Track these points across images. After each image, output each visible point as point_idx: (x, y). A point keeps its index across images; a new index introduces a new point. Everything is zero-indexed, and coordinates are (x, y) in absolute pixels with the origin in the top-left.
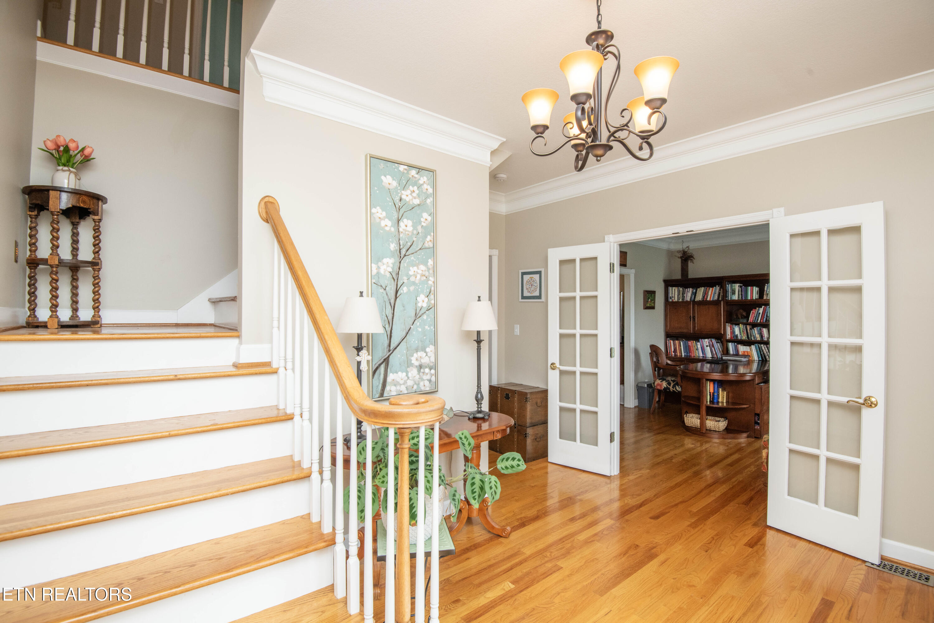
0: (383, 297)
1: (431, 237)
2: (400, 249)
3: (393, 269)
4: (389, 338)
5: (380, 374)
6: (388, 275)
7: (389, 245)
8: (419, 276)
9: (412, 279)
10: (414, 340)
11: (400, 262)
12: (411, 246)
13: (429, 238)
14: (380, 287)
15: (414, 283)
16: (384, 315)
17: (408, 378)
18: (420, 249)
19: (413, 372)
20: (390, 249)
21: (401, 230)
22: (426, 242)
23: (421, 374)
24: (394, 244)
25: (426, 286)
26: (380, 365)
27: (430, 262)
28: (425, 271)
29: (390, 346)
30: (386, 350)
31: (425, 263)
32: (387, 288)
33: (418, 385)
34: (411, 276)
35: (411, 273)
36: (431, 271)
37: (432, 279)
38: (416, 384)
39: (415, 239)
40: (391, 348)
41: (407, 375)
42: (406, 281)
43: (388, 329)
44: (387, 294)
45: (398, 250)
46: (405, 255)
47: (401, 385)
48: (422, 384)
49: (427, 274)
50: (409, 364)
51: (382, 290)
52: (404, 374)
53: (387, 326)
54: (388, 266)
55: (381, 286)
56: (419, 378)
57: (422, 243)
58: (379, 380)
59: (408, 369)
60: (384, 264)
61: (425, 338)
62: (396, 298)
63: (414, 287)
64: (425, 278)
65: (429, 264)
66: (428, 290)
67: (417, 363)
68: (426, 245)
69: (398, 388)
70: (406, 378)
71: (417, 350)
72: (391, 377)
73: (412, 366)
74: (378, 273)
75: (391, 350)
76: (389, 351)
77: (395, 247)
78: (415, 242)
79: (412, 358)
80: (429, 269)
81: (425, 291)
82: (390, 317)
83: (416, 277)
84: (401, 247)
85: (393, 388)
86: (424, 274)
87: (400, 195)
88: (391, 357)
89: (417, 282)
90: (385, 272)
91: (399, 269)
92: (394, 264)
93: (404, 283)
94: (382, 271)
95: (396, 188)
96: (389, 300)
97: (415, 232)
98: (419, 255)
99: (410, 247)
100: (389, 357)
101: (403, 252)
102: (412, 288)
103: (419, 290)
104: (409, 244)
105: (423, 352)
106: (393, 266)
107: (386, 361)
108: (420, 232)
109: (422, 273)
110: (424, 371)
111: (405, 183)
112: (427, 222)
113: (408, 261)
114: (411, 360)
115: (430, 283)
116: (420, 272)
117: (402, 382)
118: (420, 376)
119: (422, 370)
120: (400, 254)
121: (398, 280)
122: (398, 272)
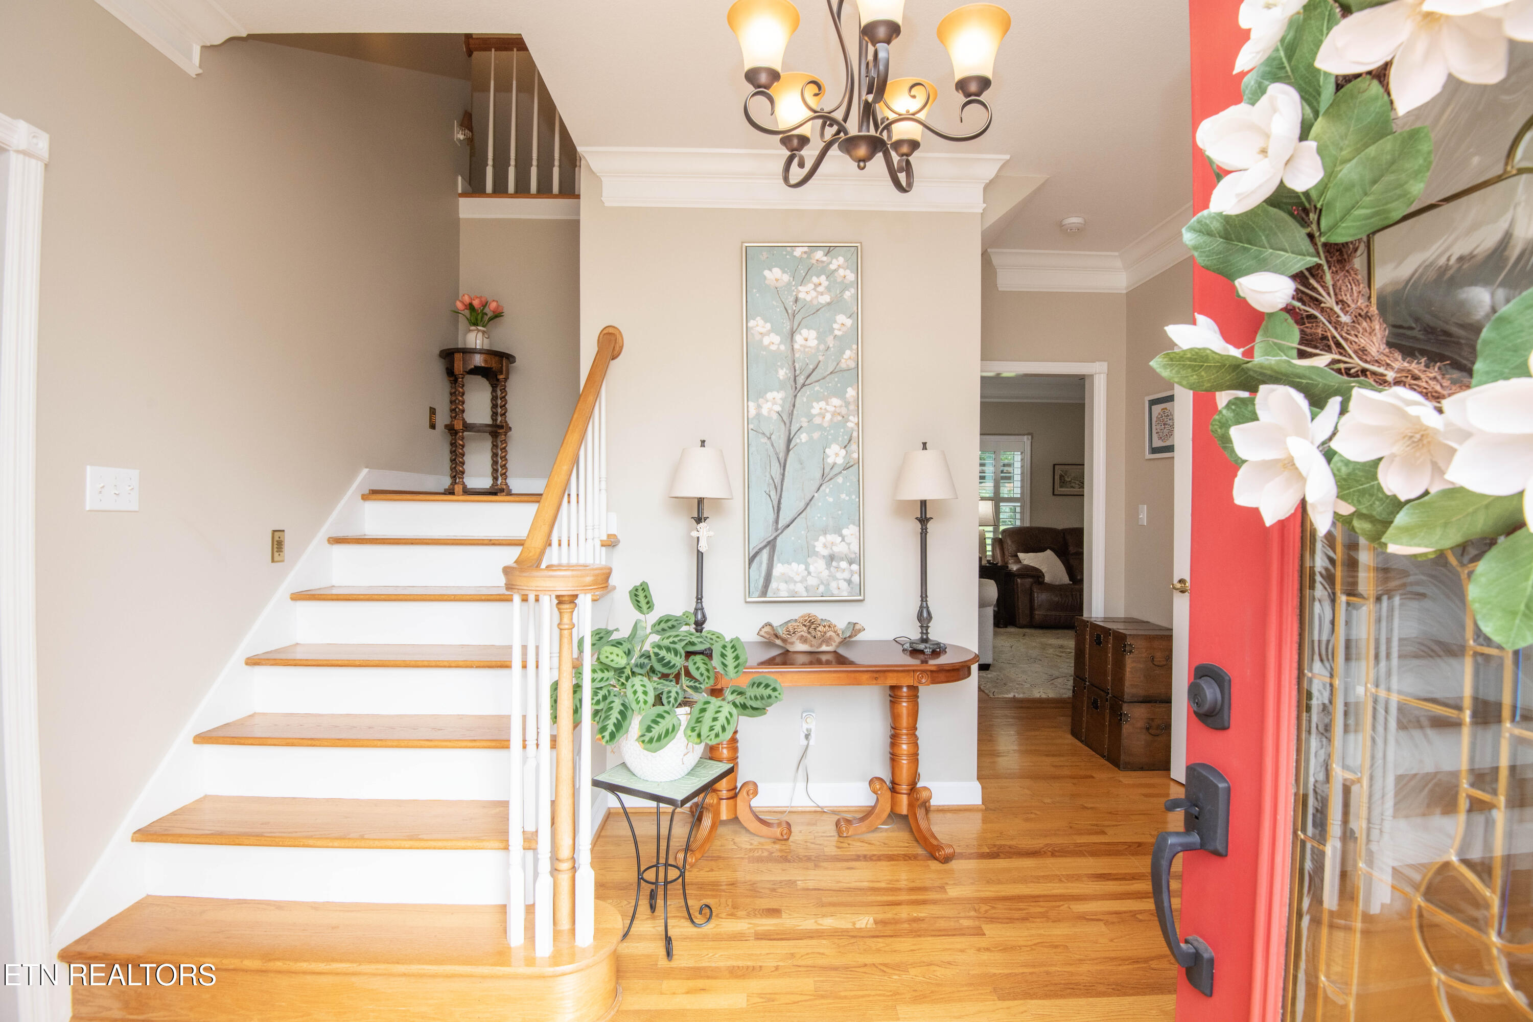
0: (767, 450)
1: (851, 351)
2: (795, 377)
3: (782, 407)
4: (776, 511)
5: (761, 563)
6: (775, 416)
7: (777, 372)
8: (828, 417)
9: (817, 420)
10: (819, 515)
11: (795, 396)
12: (814, 370)
13: (848, 353)
14: (760, 435)
15: (820, 427)
16: (768, 476)
17: (809, 573)
18: (831, 373)
19: (818, 566)
20: (779, 378)
21: (796, 346)
22: (843, 361)
23: (832, 569)
24: (785, 369)
25: (842, 430)
26: (761, 550)
27: (851, 392)
28: (841, 406)
29: (777, 522)
30: (771, 528)
31: (841, 394)
32: (773, 437)
33: (827, 585)
34: (815, 416)
35: (815, 411)
36: (852, 407)
37: (853, 419)
38: (822, 583)
39: (821, 358)
40: (780, 526)
41: (807, 569)
42: (805, 424)
43: (775, 497)
44: (772, 445)
45: (792, 378)
46: (804, 385)
47: (796, 582)
48: (833, 585)
49: (844, 411)
50: (811, 552)
51: (764, 440)
52: (802, 567)
53: (773, 493)
54: (774, 403)
55: (764, 434)
56: (829, 576)
57: (835, 364)
58: (760, 572)
59: (809, 560)
60: (767, 401)
61: (840, 512)
62: (788, 450)
63: (820, 433)
64: (840, 418)
65: (848, 395)
66: (846, 437)
67: (826, 552)
68: (843, 365)
69: (792, 586)
70: (806, 573)
71: (825, 532)
72: (779, 569)
73: (817, 556)
74: (758, 415)
75: (779, 529)
76: (777, 529)
77: (786, 374)
78: (821, 363)
79: (816, 543)
80: (847, 404)
81: (840, 439)
82: (778, 480)
83: (824, 417)
84: (798, 372)
85: (783, 586)
86: (838, 411)
87: (794, 293)
88: (779, 539)
89: (826, 425)
90: (769, 412)
91: (794, 406)
92: (784, 400)
93: (801, 427)
94: (765, 411)
95: (789, 284)
96: (777, 454)
97: (822, 347)
98: (829, 383)
99: (812, 372)
100: (775, 538)
101: (801, 380)
102: (816, 435)
103: (830, 437)
104: (811, 367)
105: (837, 535)
106: (784, 402)
107: (771, 544)
108: (831, 346)
109: (835, 411)
110: (839, 565)
111: (804, 274)
112: (844, 329)
113: (808, 393)
114: (814, 547)
115: (850, 425)
116: (833, 409)
117: (798, 578)
118: (830, 572)
119: (834, 564)
120: (796, 384)
121: (791, 423)
122: (792, 411)
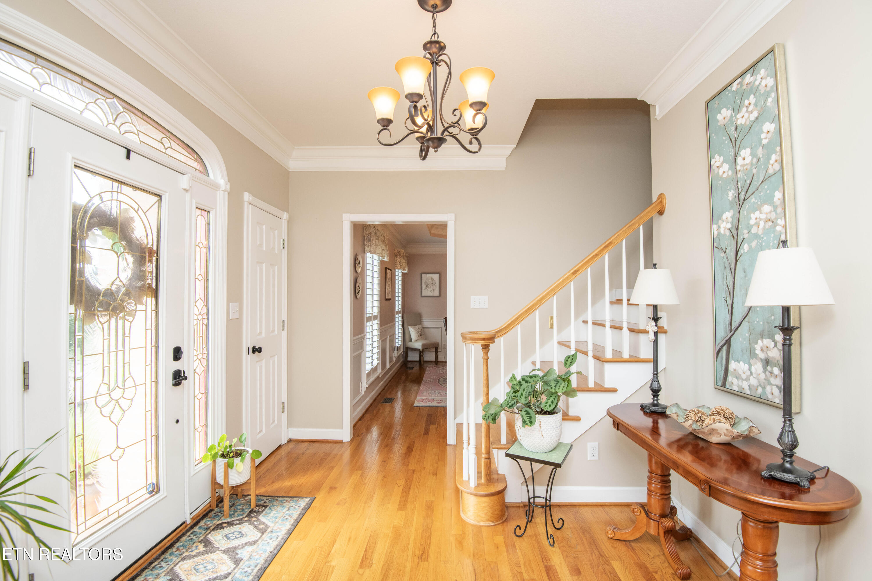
0: (724, 263)
1: (776, 155)
2: (739, 195)
3: (732, 223)
4: (730, 315)
5: (722, 358)
6: (728, 233)
7: (728, 195)
8: (762, 224)
9: (754, 230)
10: (757, 320)
11: (739, 212)
12: (750, 184)
13: (774, 157)
14: (720, 251)
15: (757, 236)
16: (725, 284)
17: (751, 373)
18: (762, 182)
19: (758, 367)
20: (729, 200)
21: (738, 168)
22: (770, 166)
23: (767, 373)
24: (732, 191)
25: (772, 235)
26: (722, 346)
27: (778, 195)
28: (771, 212)
29: (731, 324)
30: (728, 329)
31: (769, 200)
32: (727, 251)
33: (764, 388)
34: (752, 226)
35: (752, 222)
36: (779, 210)
37: (781, 222)
38: (760, 385)
39: (754, 171)
40: (733, 328)
41: (750, 369)
42: (746, 236)
43: (730, 303)
44: (727, 258)
45: (737, 196)
46: (744, 200)
47: (743, 380)
48: (768, 389)
49: (773, 216)
50: (752, 355)
51: (722, 255)
52: (747, 366)
53: (728, 299)
54: (727, 222)
55: (722, 249)
56: (765, 379)
57: (764, 172)
58: (722, 364)
59: (752, 361)
60: (723, 221)
61: (773, 317)
62: (736, 261)
63: (756, 241)
64: (770, 224)
65: (776, 199)
66: (775, 242)
67: (762, 356)
68: (771, 171)
69: (740, 382)
70: (749, 373)
71: (762, 336)
72: (733, 365)
73: (756, 358)
74: (719, 234)
75: (733, 330)
76: (731, 331)
77: (733, 194)
78: (755, 175)
79: (756, 346)
80: (775, 207)
81: (771, 244)
82: (731, 288)
83: (758, 226)
84: (740, 190)
85: (735, 381)
86: (769, 217)
87: (735, 123)
88: (732, 338)
89: (760, 233)
90: (724, 231)
91: (739, 221)
92: (732, 217)
93: (744, 238)
94: (722, 231)
95: (731, 117)
96: (730, 265)
97: (755, 160)
98: (761, 192)
99: (749, 186)
100: (730, 338)
101: (742, 197)
102: (754, 244)
103: (764, 244)
104: (748, 182)
105: (771, 340)
106: (733, 219)
107: (728, 342)
108: (761, 156)
109: (767, 217)
110: (772, 370)
111: (739, 103)
112: (770, 135)
113: (747, 206)
114: (755, 349)
115: (779, 228)
116: (763, 216)
117: (744, 376)
118: (766, 375)
119: (769, 368)
120: (739, 201)
121: (737, 237)
122: (738, 226)
